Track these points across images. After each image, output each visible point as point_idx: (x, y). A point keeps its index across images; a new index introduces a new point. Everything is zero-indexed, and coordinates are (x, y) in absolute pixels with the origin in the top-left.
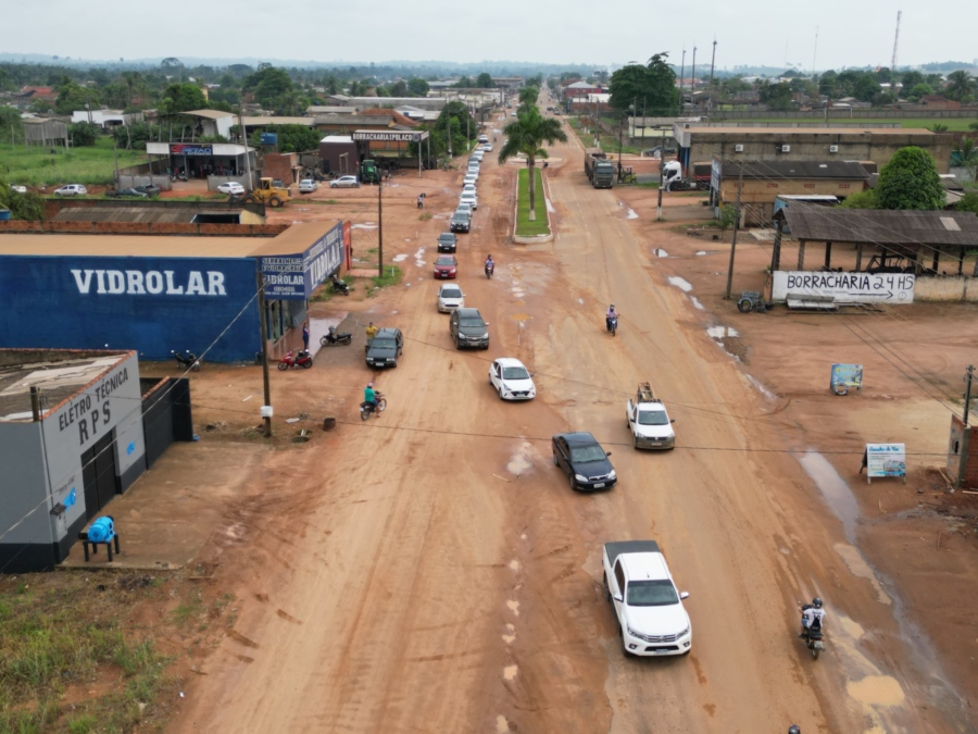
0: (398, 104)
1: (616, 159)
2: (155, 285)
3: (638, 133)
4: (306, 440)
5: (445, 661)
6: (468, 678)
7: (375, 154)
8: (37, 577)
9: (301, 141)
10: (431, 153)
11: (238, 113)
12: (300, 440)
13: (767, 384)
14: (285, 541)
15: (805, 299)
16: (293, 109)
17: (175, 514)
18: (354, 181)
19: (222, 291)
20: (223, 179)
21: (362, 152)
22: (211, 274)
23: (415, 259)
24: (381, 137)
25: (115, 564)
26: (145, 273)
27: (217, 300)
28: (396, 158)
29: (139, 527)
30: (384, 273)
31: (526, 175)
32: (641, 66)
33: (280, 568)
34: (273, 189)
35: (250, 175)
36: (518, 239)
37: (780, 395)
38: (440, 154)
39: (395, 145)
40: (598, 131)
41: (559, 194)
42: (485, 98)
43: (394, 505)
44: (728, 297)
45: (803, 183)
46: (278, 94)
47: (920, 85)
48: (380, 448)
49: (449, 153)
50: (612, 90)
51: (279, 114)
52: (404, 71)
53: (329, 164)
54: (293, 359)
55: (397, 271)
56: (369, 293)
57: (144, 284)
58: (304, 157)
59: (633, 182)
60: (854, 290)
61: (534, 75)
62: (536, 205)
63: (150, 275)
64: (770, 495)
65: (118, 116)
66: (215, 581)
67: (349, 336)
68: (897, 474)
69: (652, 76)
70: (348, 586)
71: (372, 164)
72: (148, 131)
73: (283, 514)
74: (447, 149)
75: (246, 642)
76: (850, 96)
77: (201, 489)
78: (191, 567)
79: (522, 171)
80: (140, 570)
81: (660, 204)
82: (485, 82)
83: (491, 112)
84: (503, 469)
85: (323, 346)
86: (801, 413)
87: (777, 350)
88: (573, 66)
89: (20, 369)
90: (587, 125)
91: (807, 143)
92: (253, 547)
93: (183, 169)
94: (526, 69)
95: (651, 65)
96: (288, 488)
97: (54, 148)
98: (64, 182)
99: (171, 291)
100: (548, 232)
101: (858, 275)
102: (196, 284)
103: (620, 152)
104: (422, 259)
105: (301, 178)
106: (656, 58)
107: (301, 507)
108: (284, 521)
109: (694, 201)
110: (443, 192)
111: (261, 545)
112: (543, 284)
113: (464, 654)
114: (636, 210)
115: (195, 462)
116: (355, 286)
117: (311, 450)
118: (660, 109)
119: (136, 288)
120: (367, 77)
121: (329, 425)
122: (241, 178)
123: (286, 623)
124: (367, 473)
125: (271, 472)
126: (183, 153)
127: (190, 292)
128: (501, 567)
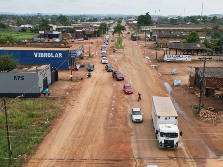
0: (91, 23)
1: (137, 35)
2: (49, 55)
3: (142, 29)
4: (78, 81)
5: (103, 108)
6: (107, 109)
7: (87, 34)
8: (37, 98)
9: (71, 31)
10: (99, 34)
11: (57, 25)
12: (77, 81)
13: (161, 73)
14: (76, 94)
15: (170, 60)
16: (68, 24)
17: (58, 91)
18: (83, 39)
19: (61, 57)
20: (56, 39)
21: (84, 33)
22: (59, 54)
23: (96, 54)
24: (88, 30)
25: (49, 96)
26: (47, 53)
27: (60, 58)
28: (91, 35)
29: (52, 92)
30: (90, 56)
31: (118, 38)
32: (144, 15)
33: (76, 97)
34: (66, 40)
35: (61, 38)
36: (116, 50)
37: (163, 75)
38: (100, 34)
39: (91, 32)
40: (134, 29)
41: (125, 42)
42: (110, 22)
43: (94, 90)
44: (156, 60)
45: (174, 39)
46: (65, 21)
47: (206, 19)
48: (91, 82)
49: (102, 34)
50: (138, 20)
51: (65, 25)
52: (91, 16)
53: (77, 36)
54: (74, 69)
55: (92, 55)
56: (87, 59)
57: (47, 55)
58: (72, 34)
59: (141, 39)
60: (180, 58)
61: (121, 17)
62: (120, 44)
63: (48, 54)
64: (157, 88)
65: (30, 26)
66: (66, 99)
67: (84, 66)
68: (179, 85)
69: (146, 17)
70: (87, 99)
71: (86, 36)
72: (38, 29)
73: (76, 91)
74: (102, 33)
75: (72, 105)
76: (190, 22)
77: (61, 87)
78: (62, 97)
79: (118, 37)
80: (54, 97)
81: (145, 43)
82: (110, 19)
83: (111, 25)
84: (113, 85)
85: (80, 67)
86: (166, 77)
87: (163, 68)
88: (130, 15)
89: (30, 67)
90: (132, 28)
91: (176, 31)
92: (71, 95)
93: (47, 37)
94: (119, 16)
95: (146, 15)
96: (76, 87)
97: (18, 33)
98: (23, 39)
99: (52, 57)
100: (122, 49)
101: (181, 55)
102: (57, 55)
103: (138, 33)
104: (97, 53)
105: (72, 38)
106: (147, 13)
107: (78, 90)
108: (76, 92)
109: (153, 43)
110: (101, 41)
111: (73, 94)
112: (121, 58)
113: (106, 107)
114: (141, 45)
115: (59, 84)
116: (85, 58)
117: (79, 83)
118: (148, 24)
119: (46, 56)
120: (83, 18)
121: (82, 79)
122: (59, 38)
123: (78, 103)
124: (89, 86)
125: (73, 85)
126: (47, 33)
127: (56, 57)
128: (112, 97)
